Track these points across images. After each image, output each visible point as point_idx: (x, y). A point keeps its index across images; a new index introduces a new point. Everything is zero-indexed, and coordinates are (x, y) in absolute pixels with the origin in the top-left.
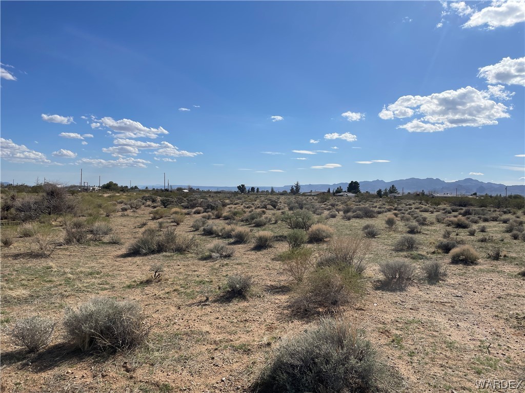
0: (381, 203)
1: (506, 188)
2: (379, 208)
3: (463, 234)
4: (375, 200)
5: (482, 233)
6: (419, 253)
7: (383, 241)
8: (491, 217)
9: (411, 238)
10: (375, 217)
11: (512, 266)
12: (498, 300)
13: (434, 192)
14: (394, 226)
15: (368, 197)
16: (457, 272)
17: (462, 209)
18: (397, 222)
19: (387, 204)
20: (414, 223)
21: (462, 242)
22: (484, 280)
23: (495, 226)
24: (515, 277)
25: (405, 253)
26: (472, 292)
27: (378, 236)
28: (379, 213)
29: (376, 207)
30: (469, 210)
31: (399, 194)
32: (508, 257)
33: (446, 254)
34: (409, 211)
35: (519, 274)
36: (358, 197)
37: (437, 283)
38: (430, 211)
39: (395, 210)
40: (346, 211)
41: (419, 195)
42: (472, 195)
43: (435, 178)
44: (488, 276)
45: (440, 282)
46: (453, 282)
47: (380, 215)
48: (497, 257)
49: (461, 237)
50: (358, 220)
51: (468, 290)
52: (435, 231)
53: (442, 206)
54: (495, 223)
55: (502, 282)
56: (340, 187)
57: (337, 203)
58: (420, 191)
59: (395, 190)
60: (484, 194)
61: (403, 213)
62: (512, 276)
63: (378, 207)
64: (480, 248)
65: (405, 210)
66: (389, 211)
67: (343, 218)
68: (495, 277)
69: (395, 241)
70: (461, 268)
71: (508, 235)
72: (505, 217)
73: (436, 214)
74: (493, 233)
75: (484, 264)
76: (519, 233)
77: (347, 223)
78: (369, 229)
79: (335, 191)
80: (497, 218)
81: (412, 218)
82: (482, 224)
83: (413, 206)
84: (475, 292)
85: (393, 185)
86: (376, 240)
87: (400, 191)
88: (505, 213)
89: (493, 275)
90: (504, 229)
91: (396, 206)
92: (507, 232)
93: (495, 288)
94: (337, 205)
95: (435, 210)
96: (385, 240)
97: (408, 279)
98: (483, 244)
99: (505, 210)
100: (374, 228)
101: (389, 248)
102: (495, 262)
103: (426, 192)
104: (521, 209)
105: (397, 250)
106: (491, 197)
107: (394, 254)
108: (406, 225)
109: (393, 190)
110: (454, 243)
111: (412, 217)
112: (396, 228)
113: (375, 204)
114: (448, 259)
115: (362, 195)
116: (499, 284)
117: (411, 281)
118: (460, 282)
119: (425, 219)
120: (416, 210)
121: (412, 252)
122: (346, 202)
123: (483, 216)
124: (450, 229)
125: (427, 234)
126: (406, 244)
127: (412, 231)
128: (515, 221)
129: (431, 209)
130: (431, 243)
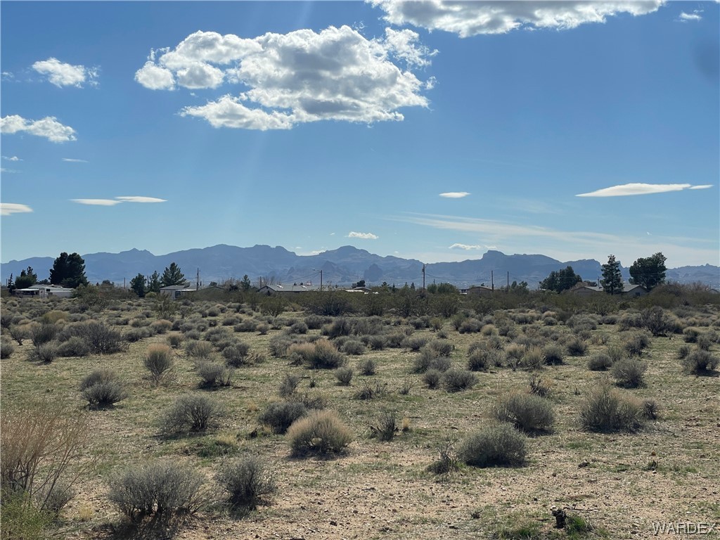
0: (140, 311)
1: (424, 268)
2: (135, 325)
3: (326, 384)
4: (124, 305)
5: (365, 378)
6: (219, 438)
7: (134, 415)
8: (388, 339)
9: (202, 401)
10: (119, 351)
11: (418, 452)
12: (381, 536)
13: (272, 279)
14: (165, 374)
15: (107, 295)
16: (302, 477)
17: (330, 322)
18: (177, 362)
19: (155, 313)
20: (217, 362)
21: (318, 404)
22: (356, 492)
23: (394, 360)
24: (421, 479)
25: (184, 443)
26: (327, 525)
27: (121, 402)
28: (133, 338)
29: (126, 323)
30: (345, 323)
31: (187, 286)
32: (411, 431)
33: (280, 436)
34: (210, 330)
35: (429, 469)
36: (79, 296)
37: (252, 513)
38: (260, 330)
39: (176, 328)
40: (41, 338)
41: (235, 288)
42: (354, 287)
43: (273, 246)
44: (367, 481)
45: (260, 508)
46: (288, 506)
47: (133, 346)
48: (388, 434)
49: (321, 390)
50: (72, 362)
51: (318, 521)
52: (265, 378)
53: (285, 316)
54: (396, 352)
55: (393, 491)
56: (30, 270)
57: (16, 315)
58: (238, 278)
59: (179, 276)
60: (379, 284)
61: (195, 337)
62: (415, 475)
63: (131, 322)
64: (357, 414)
65: (198, 329)
66: (159, 332)
67: (31, 359)
68: (381, 482)
69: (162, 413)
70: (311, 467)
71: (417, 379)
72: (418, 336)
73: (271, 335)
74: (388, 377)
75: (361, 453)
76: (439, 373)
77: (41, 370)
78: (96, 385)
79: (14, 281)
80: (401, 340)
81: (214, 349)
82: (370, 355)
83: (221, 318)
84: (335, 524)
85: (173, 265)
86: (113, 413)
87: (192, 279)
88: (418, 326)
89: (377, 476)
90: (412, 365)
91: (178, 317)
92: (417, 371)
93: (378, 508)
94: (16, 322)
95: (270, 326)
96: (137, 411)
97: (183, 511)
98: (365, 405)
99: (418, 320)
100: (112, 383)
101: (147, 432)
102: (386, 446)
103: (254, 282)
104: (450, 316)
105: (165, 437)
106: (394, 289)
107: (158, 447)
108: (196, 369)
109: (173, 276)
110: (300, 407)
111: (214, 345)
112: (172, 378)
113: (125, 316)
114: (284, 447)
115: (92, 291)
116: (386, 498)
117: (188, 516)
118: (304, 503)
119: (244, 350)
120: (227, 327)
121: (202, 439)
122: (43, 313)
123: (371, 337)
124: (295, 372)
125: (244, 389)
126: (190, 418)
127: (210, 383)
128: (435, 347)
129: (261, 325)
130: (249, 411)
